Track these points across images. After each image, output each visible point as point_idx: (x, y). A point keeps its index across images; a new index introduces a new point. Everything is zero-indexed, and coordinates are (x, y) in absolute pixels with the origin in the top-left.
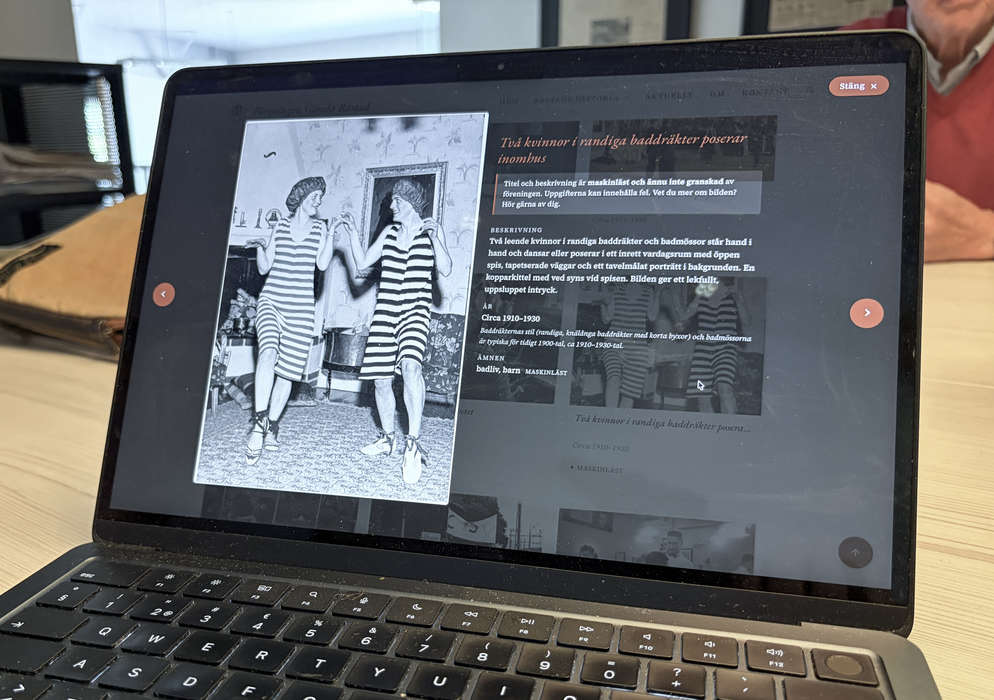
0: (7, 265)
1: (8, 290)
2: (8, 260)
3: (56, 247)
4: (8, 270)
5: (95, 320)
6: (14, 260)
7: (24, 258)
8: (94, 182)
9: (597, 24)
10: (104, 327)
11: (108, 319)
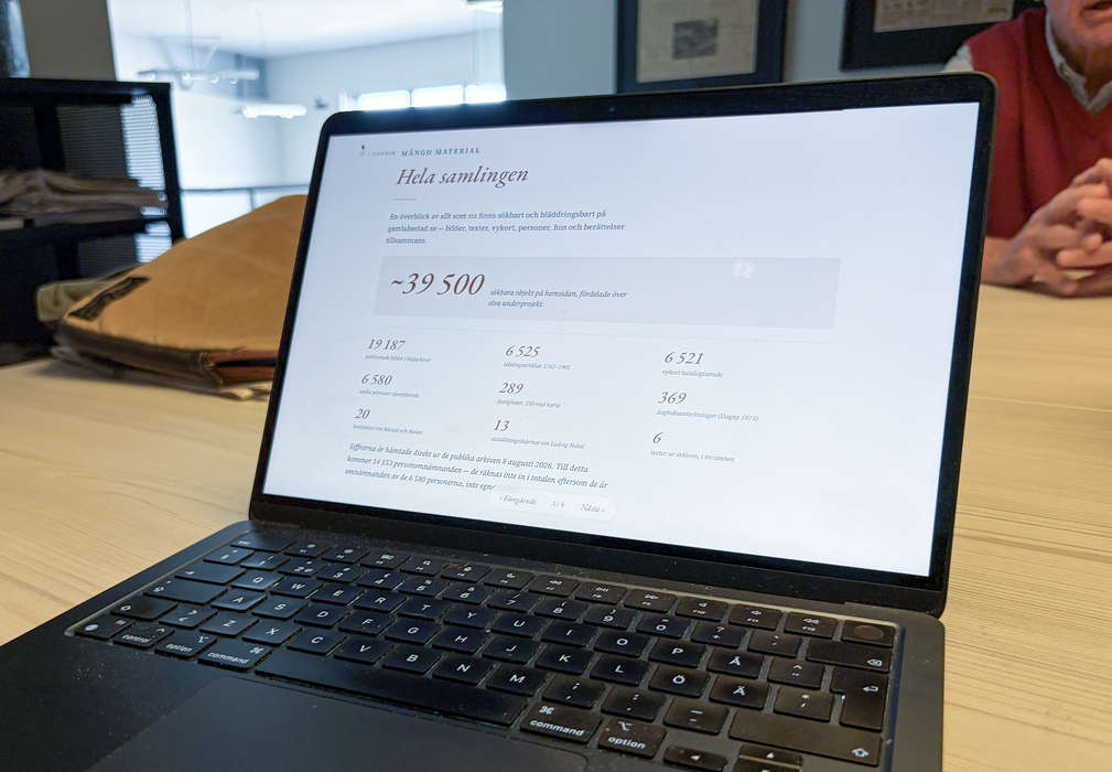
0: (95, 300)
1: (101, 324)
2: (96, 294)
3: (143, 280)
4: (99, 303)
5: (195, 353)
6: (101, 294)
7: (111, 292)
8: (137, 210)
9: (678, 26)
10: (205, 360)
11: (209, 351)
